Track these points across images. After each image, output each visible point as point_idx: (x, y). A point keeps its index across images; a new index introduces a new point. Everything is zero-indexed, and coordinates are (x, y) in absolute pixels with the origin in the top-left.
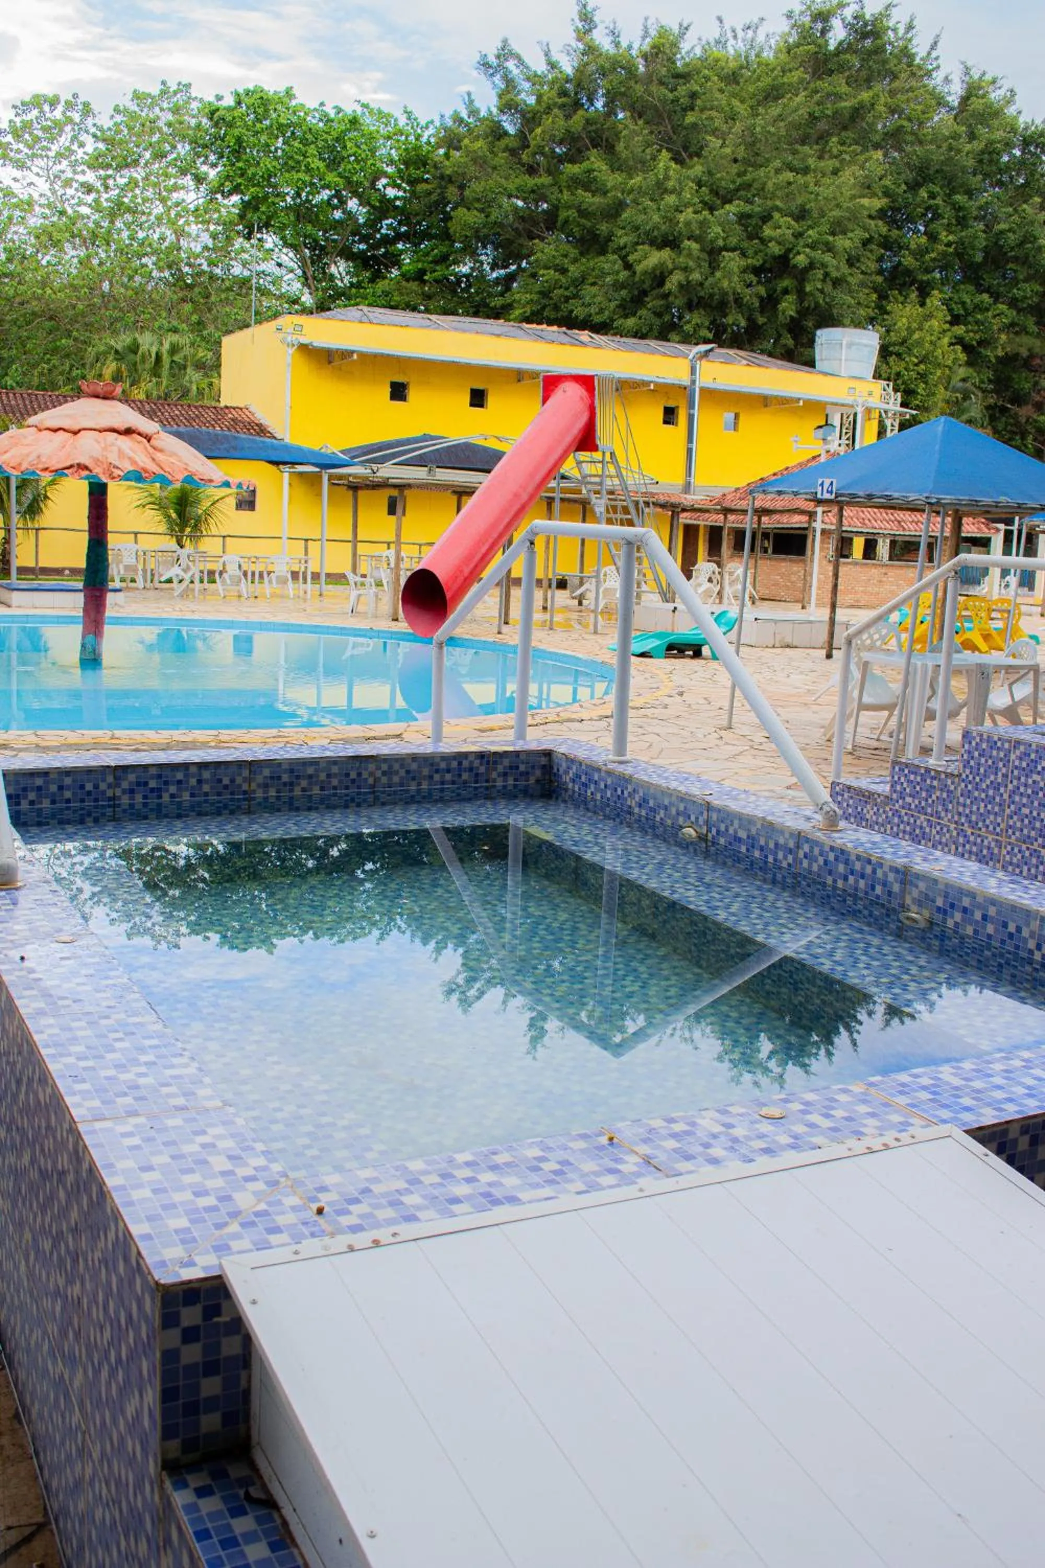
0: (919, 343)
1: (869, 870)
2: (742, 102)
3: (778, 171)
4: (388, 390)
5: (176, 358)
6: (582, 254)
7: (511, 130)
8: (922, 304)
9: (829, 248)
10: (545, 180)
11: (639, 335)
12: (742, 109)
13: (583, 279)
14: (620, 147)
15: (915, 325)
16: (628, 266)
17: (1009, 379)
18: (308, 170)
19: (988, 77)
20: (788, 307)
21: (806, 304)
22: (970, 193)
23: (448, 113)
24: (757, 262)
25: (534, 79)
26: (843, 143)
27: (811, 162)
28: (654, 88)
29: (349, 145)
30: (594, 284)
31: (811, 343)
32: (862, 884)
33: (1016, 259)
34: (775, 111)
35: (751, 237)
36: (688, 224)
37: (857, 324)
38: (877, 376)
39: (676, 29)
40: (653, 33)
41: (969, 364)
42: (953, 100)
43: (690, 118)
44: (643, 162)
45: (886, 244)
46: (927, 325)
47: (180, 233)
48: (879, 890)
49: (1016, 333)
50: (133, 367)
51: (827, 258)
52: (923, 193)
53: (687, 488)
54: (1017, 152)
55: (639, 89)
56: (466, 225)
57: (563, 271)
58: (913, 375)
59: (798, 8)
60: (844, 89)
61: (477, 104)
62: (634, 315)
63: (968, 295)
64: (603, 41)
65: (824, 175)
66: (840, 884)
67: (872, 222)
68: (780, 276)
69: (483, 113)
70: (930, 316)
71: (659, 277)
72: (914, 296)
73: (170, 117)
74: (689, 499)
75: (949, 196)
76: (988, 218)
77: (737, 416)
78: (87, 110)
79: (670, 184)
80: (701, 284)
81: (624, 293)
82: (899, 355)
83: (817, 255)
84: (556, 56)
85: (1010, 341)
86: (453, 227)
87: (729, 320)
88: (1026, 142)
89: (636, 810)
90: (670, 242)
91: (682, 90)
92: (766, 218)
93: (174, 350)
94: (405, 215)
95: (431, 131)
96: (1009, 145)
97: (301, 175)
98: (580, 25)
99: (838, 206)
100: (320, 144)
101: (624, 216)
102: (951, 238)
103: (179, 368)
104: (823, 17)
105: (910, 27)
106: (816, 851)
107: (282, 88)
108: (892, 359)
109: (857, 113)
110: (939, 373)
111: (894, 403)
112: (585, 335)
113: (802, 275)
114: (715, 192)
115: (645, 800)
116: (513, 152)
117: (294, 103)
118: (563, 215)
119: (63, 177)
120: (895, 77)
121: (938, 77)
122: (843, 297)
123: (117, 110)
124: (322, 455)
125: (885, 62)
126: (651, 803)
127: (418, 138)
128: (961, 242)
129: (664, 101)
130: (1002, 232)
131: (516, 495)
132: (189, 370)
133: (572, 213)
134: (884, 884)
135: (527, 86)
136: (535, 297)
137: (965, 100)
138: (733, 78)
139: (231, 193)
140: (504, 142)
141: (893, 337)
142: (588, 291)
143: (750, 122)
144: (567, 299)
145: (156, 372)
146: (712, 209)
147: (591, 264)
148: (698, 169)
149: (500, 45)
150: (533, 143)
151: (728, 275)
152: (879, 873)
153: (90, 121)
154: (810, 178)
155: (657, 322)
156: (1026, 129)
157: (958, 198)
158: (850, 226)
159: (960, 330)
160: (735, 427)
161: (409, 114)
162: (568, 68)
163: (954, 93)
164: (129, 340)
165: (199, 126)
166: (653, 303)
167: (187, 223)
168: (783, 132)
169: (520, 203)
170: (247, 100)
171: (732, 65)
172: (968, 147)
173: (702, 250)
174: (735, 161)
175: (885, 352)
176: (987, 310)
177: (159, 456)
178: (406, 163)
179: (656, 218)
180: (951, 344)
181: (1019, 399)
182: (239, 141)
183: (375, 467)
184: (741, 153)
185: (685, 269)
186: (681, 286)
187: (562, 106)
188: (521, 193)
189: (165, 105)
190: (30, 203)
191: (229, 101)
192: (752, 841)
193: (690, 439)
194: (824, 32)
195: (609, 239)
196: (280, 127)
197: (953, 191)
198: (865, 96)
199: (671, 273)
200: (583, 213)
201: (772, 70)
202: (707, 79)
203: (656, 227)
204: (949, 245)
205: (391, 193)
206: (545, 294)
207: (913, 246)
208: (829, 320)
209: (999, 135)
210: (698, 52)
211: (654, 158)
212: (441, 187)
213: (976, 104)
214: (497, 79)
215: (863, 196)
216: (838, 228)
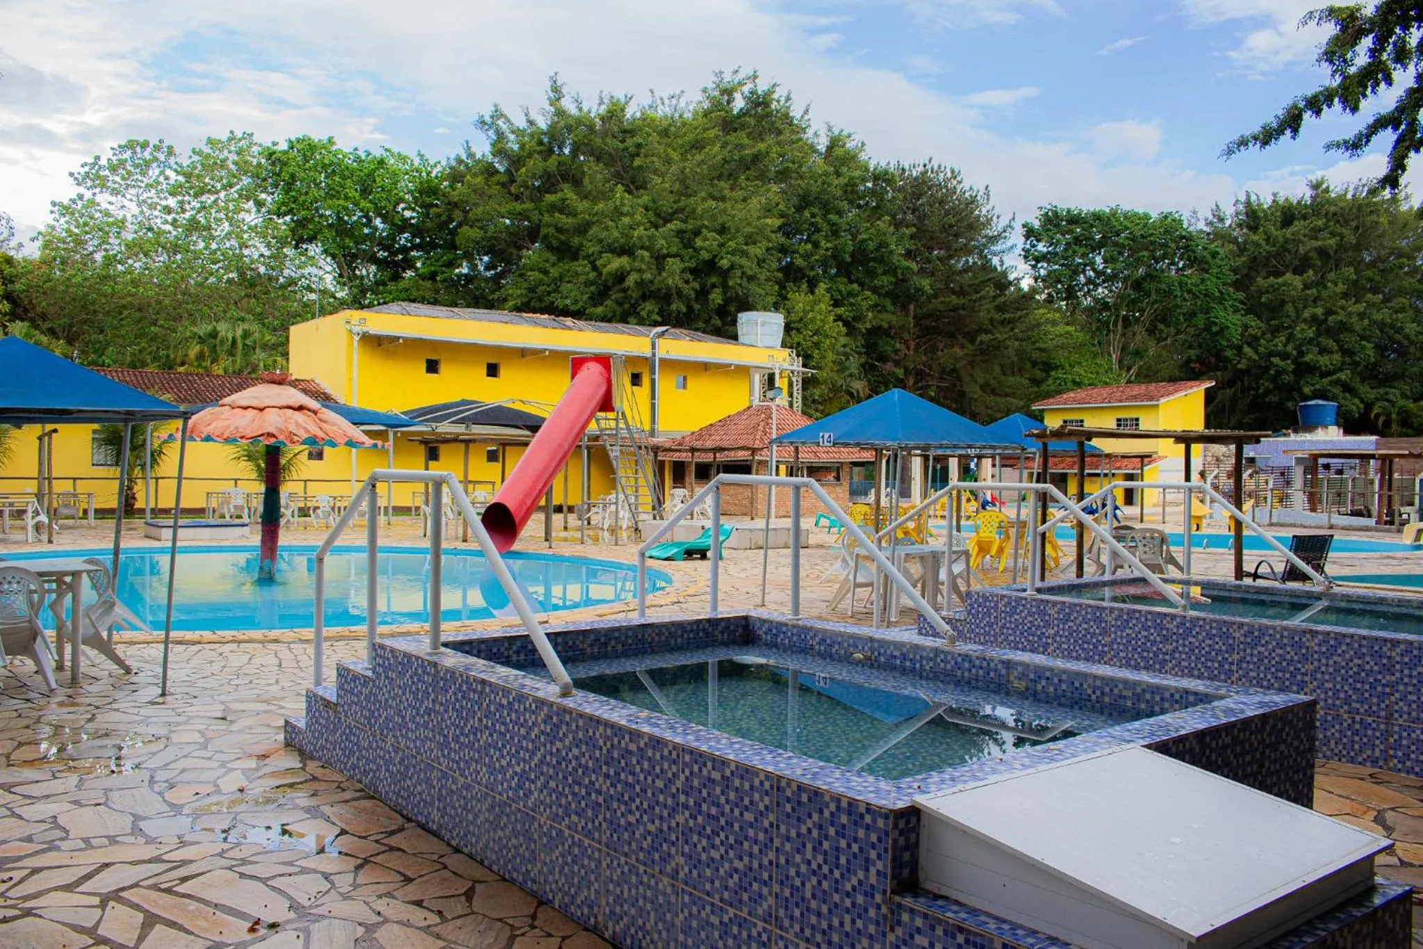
0: (813, 320)
1: (985, 664)
2: (674, 150)
3: (704, 199)
4: (424, 366)
5: (248, 342)
6: (559, 260)
7: (501, 169)
8: (812, 293)
9: (744, 254)
10: (528, 205)
11: (606, 319)
12: (675, 155)
13: (561, 279)
14: (586, 181)
15: (808, 308)
16: (595, 268)
17: (876, 344)
18: (346, 198)
19: (845, 133)
20: (716, 297)
21: (729, 295)
22: (840, 213)
23: (453, 156)
24: (692, 264)
25: (518, 132)
26: (748, 179)
27: (727, 192)
28: (609, 140)
29: (378, 179)
30: (569, 282)
31: (734, 322)
32: (981, 672)
33: (874, 259)
34: (699, 157)
35: (686, 247)
36: (640, 238)
37: (765, 309)
38: (784, 345)
39: (623, 100)
40: (606, 101)
41: (847, 335)
42: (822, 148)
43: (637, 162)
44: (603, 193)
45: (784, 250)
46: (817, 308)
47: (243, 245)
48: (992, 674)
49: (879, 312)
50: (214, 349)
51: (744, 261)
52: (807, 214)
53: (653, 433)
54: (870, 185)
55: (598, 141)
56: (468, 239)
57: (546, 272)
58: (810, 344)
59: (711, 86)
60: (746, 141)
61: (474, 149)
62: (602, 304)
63: (843, 285)
64: (568, 105)
65: (736, 202)
66: (966, 674)
67: (773, 235)
68: (708, 275)
69: (479, 156)
70: (819, 302)
71: (620, 277)
72: (804, 286)
73: (236, 158)
74: (656, 441)
75: (825, 215)
76: (854, 232)
77: (685, 378)
78: (171, 152)
79: (625, 209)
80: (651, 282)
81: (593, 288)
82: (798, 330)
83: (736, 259)
84: (534, 116)
85: (875, 318)
86: (459, 240)
87: (674, 307)
88: (876, 178)
89: (817, 647)
90: (625, 250)
91: (630, 142)
92: (697, 233)
93: (246, 334)
94: (417, 231)
95: (439, 168)
96: (864, 180)
97: (341, 202)
98: (552, 95)
99: (749, 224)
100: (355, 178)
101: (591, 232)
102: (829, 245)
103: (249, 350)
104: (729, 92)
105: (788, 99)
106: (949, 657)
107: (325, 138)
108: (793, 333)
109: (756, 158)
110: (828, 342)
111: (797, 365)
112: (569, 321)
113: (725, 274)
114: (658, 215)
115: (824, 640)
116: (503, 185)
117: (334, 148)
118: (544, 231)
119: (149, 201)
120: (779, 133)
121: (810, 133)
122: (753, 288)
123: (194, 152)
124: (389, 417)
125: (773, 123)
126: (828, 641)
127: (429, 174)
128: (835, 248)
129: (617, 150)
130: (864, 241)
131: (560, 446)
132: (257, 350)
133: (551, 231)
134: (996, 671)
135: (512, 137)
136: (524, 292)
137: (830, 148)
138: (665, 133)
139: (285, 214)
140: (496, 178)
141: (793, 317)
142: (565, 287)
143: (682, 165)
144: (549, 293)
145: (231, 353)
146: (656, 227)
147: (567, 267)
148: (645, 198)
149: (493, 109)
150: (519, 180)
151: (672, 274)
152: (992, 665)
153: (172, 161)
154: (728, 205)
155: (619, 310)
156: (875, 169)
157: (831, 216)
158: (759, 238)
159: (840, 311)
160: (684, 387)
161: (421, 156)
162: (543, 124)
163: (822, 144)
164: (210, 328)
165: (259, 164)
166: (615, 295)
167: (251, 238)
168: (705, 172)
169: (508, 221)
170: (300, 146)
171: (665, 123)
172: (836, 182)
173: (651, 257)
174: (672, 192)
175: (788, 328)
176: (857, 295)
177: (324, 425)
178: (420, 193)
179: (616, 234)
180: (835, 321)
181: (883, 358)
182: (293, 176)
183: (434, 425)
184: (677, 186)
185: (639, 271)
186: (636, 283)
187: (540, 153)
188: (511, 214)
189: (232, 148)
190: (123, 221)
191: (283, 146)
192: (904, 657)
193: (653, 397)
194: (729, 102)
195: (578, 250)
196: (325, 166)
197: (828, 212)
198: (762, 146)
199: (629, 273)
200: (560, 230)
201: (695, 129)
202: (649, 135)
203: (616, 240)
204: (827, 250)
205: (408, 214)
206: (532, 290)
207: (801, 251)
208: (746, 306)
209: (857, 173)
210: (638, 115)
211: (612, 190)
212: (448, 210)
213: (838, 151)
214: (491, 133)
215: (765, 217)
216: (750, 240)
